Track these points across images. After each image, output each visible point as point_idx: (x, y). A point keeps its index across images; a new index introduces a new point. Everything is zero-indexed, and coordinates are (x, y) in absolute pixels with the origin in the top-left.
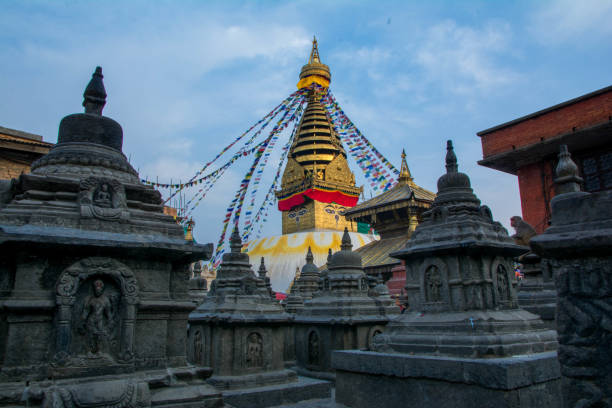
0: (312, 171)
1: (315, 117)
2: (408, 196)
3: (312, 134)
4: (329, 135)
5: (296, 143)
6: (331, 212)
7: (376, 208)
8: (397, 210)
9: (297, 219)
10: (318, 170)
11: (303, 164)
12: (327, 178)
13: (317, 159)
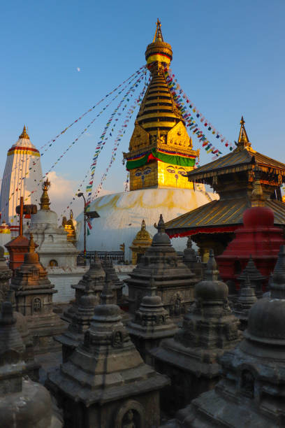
0: (155, 136)
1: (158, 89)
2: (249, 160)
3: (156, 104)
4: (170, 105)
5: (142, 112)
6: (172, 172)
7: (217, 170)
8: (236, 173)
9: (143, 178)
10: (161, 136)
11: (148, 130)
12: (168, 142)
13: (160, 126)
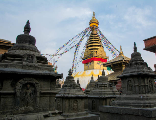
0: (93, 52)
1: (94, 35)
2: (122, 59)
3: (93, 41)
4: (98, 41)
5: (88, 43)
6: (99, 64)
7: (112, 63)
8: (119, 63)
9: (89, 66)
10: (95, 51)
11: (90, 49)
12: (97, 54)
13: (95, 48)
